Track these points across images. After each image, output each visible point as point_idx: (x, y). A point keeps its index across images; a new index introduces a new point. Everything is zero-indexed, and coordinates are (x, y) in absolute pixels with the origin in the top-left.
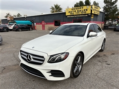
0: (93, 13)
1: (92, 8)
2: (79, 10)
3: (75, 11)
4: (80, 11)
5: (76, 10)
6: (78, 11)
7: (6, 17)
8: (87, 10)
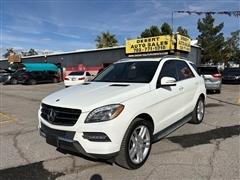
0: (178, 48)
1: (176, 39)
2: (151, 43)
3: (144, 45)
4: (154, 44)
5: (146, 44)
6: (149, 45)
7: (6, 55)
8: (166, 43)
